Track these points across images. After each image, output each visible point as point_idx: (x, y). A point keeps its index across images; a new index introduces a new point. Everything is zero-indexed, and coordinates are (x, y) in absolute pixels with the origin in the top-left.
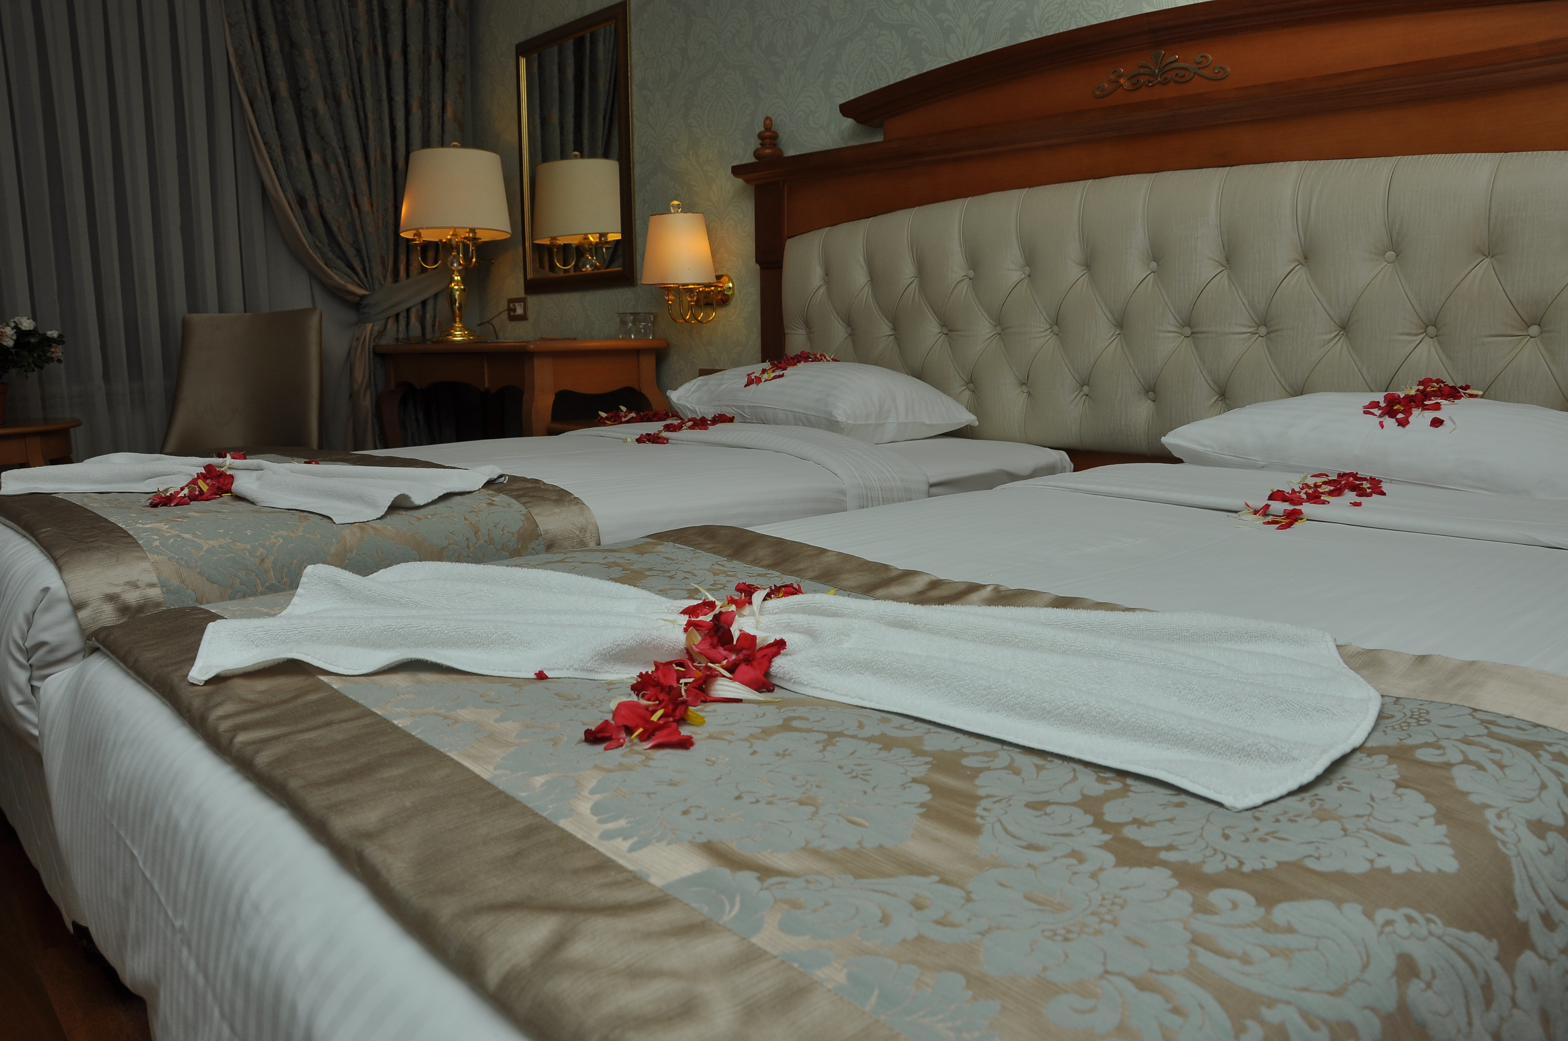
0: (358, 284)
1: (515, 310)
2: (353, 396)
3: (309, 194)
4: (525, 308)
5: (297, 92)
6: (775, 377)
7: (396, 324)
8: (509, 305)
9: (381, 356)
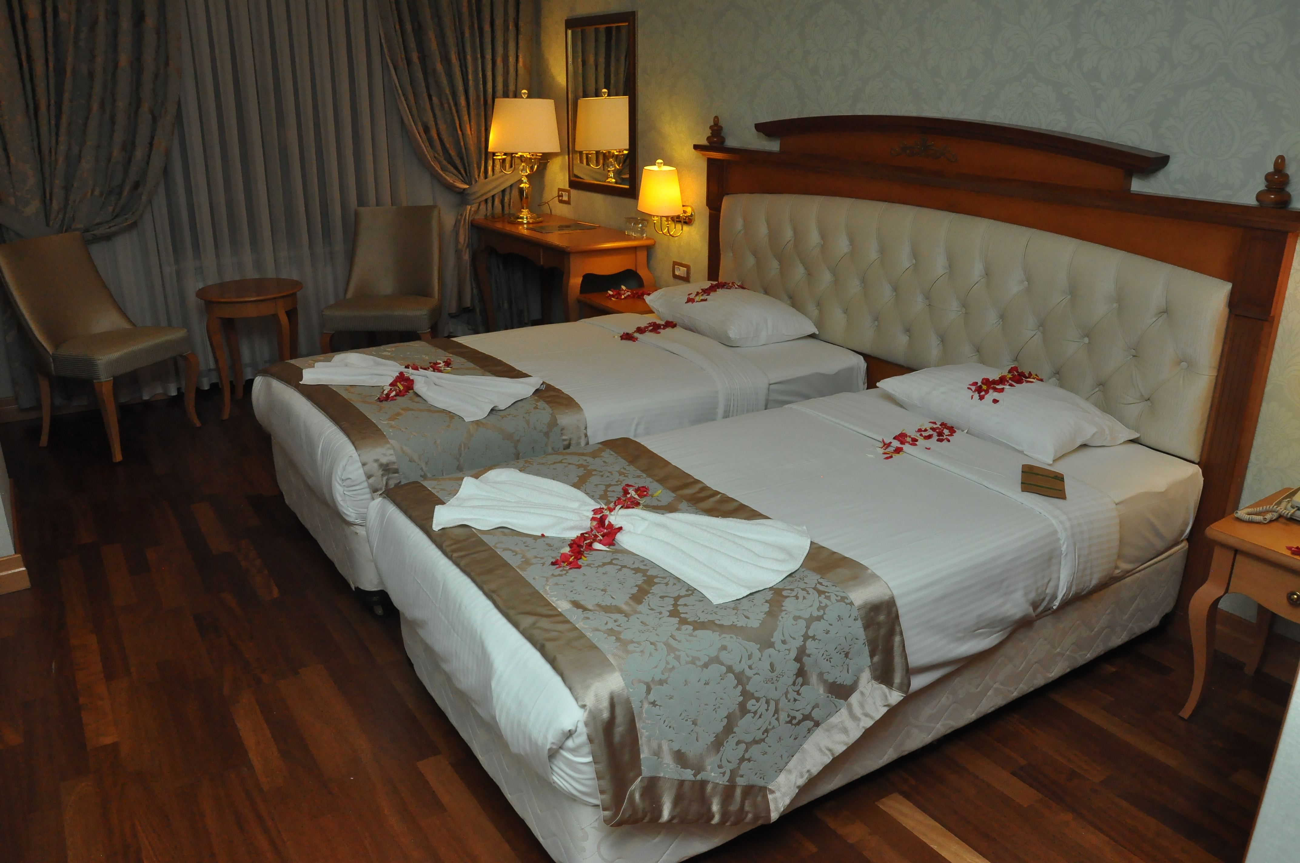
0: (461, 180)
1: (562, 196)
2: (458, 252)
3: (432, 124)
4: (569, 197)
5: (423, 58)
6: (702, 300)
7: (485, 205)
8: (558, 193)
9: (475, 227)
